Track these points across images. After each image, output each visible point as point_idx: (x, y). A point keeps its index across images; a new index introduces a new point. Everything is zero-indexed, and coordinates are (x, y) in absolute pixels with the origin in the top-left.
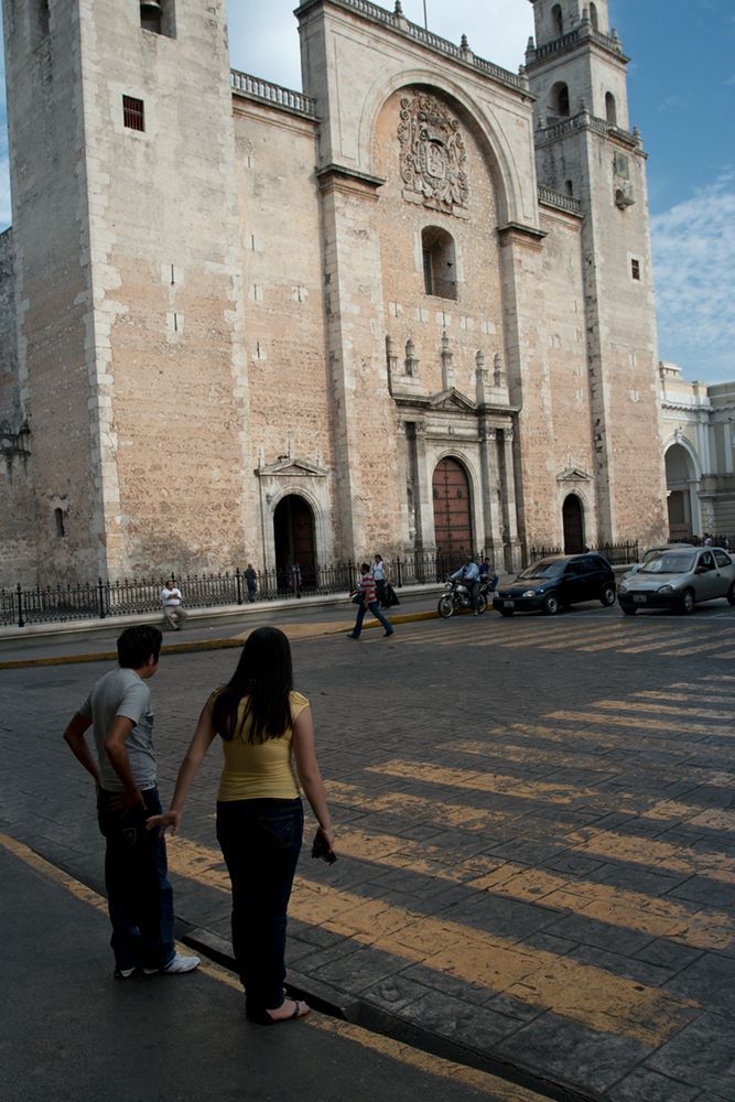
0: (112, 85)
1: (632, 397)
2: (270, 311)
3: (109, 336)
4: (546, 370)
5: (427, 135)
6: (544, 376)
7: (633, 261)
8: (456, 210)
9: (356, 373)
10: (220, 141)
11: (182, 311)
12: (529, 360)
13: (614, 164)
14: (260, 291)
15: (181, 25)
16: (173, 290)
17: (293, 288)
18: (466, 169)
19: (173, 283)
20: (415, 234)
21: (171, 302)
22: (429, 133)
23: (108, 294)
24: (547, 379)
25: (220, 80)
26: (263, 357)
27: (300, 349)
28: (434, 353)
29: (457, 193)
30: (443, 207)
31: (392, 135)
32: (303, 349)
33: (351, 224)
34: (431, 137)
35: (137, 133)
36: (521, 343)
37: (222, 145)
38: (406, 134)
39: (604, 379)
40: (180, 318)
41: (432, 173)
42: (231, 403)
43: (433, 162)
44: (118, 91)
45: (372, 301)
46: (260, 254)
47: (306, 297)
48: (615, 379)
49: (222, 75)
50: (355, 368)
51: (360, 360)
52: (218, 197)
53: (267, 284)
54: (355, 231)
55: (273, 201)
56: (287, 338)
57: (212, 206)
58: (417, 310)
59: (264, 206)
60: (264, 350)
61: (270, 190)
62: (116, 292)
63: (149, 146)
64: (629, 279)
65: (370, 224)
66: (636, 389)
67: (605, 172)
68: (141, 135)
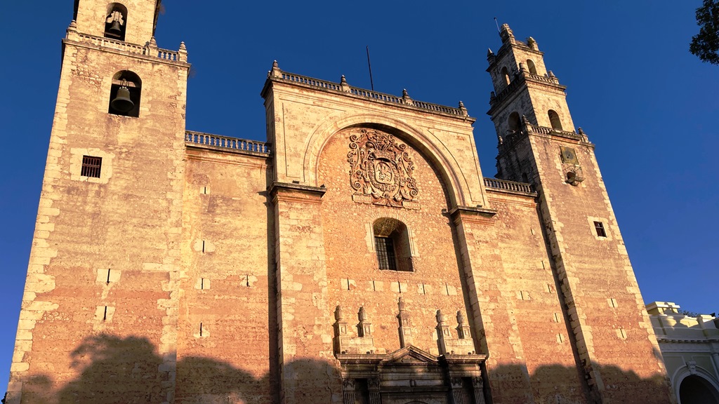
0: (73, 151)
1: (619, 335)
2: (216, 297)
3: (33, 331)
4: (512, 319)
5: (375, 157)
6: (511, 325)
7: (596, 223)
8: (405, 203)
9: (296, 340)
10: (170, 176)
11: (114, 303)
12: (491, 313)
13: (561, 156)
14: (207, 282)
15: (144, 108)
16: (107, 288)
17: (241, 277)
18: (414, 175)
19: (108, 282)
20: (367, 225)
21: (103, 297)
22: (376, 155)
23: (39, 297)
24: (515, 328)
25: (175, 138)
26: (206, 334)
27: (244, 325)
28: (390, 317)
29: (406, 192)
30: (394, 204)
31: (343, 160)
32: (249, 324)
33: (294, 223)
34: (378, 157)
35: (92, 179)
36: (479, 299)
37: (172, 180)
38: (355, 158)
39: (582, 322)
40: (111, 310)
41: (381, 181)
42: (155, 377)
43: (383, 174)
44: (79, 153)
45: (315, 279)
46: (210, 254)
47: (255, 283)
48: (593, 321)
49: (177, 135)
50: (295, 335)
51: (302, 328)
52: (163, 215)
53: (215, 276)
54: (299, 228)
55: (226, 214)
56: (232, 317)
57: (156, 222)
58: (371, 282)
59: (217, 219)
60: (206, 329)
61: (223, 208)
62: (48, 294)
63: (102, 186)
64: (594, 237)
65: (314, 222)
66: (622, 328)
67: (553, 161)
68: (96, 180)
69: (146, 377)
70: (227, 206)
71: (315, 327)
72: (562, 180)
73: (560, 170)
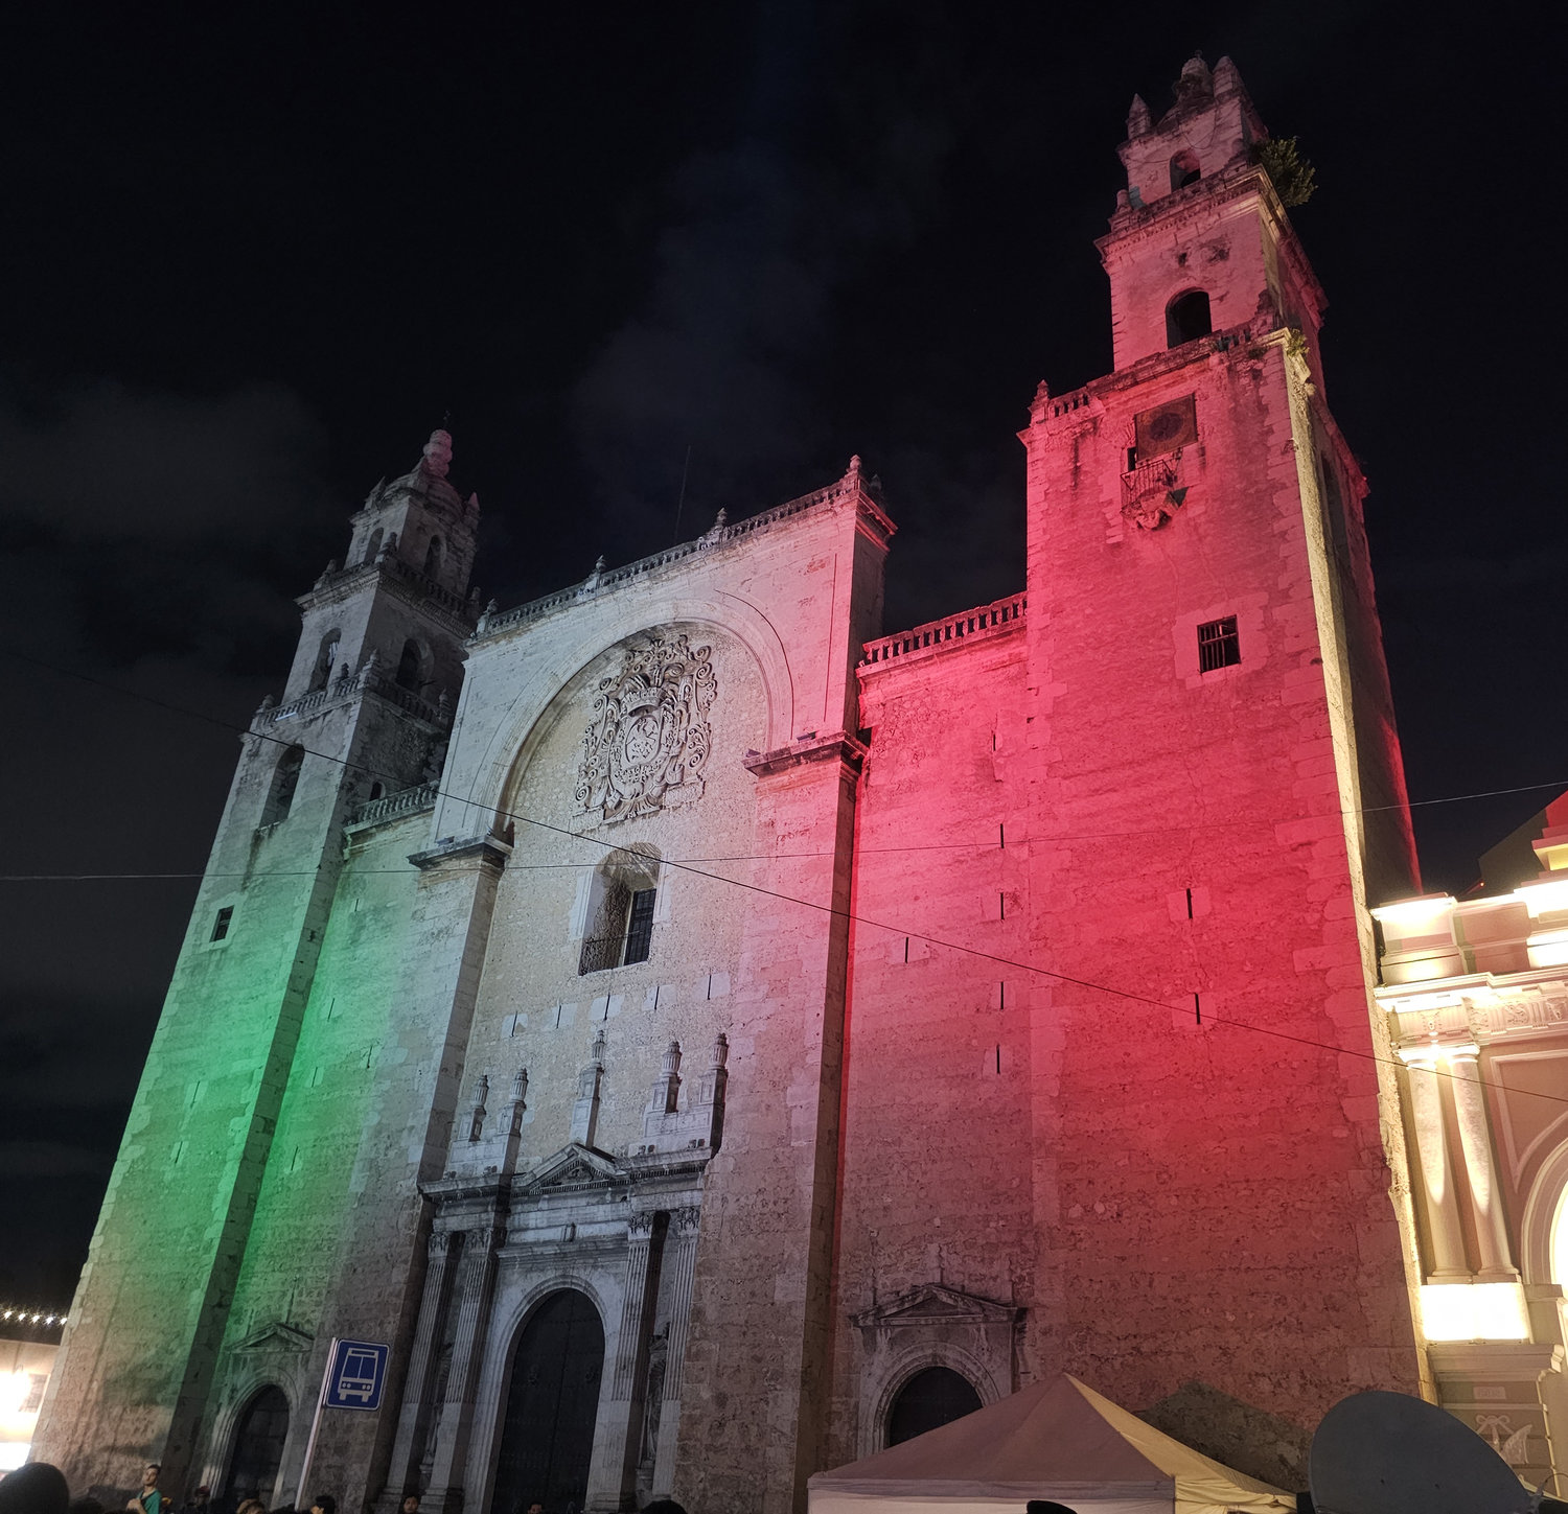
0: (213, 906)
2: (324, 1098)
3: (117, 1189)
5: (627, 711)
7: (1206, 629)
9: (372, 1164)
11: (191, 1135)
14: (321, 1071)
15: (296, 800)
16: (190, 1112)
17: (363, 1052)
19: (193, 1103)
20: (581, 880)
21: (183, 1128)
22: (629, 705)
23: (133, 1139)
26: (298, 1166)
30: (645, 808)
33: (429, 926)
34: (630, 710)
35: (216, 946)
39: (1040, 998)
41: (629, 764)
42: (198, 1250)
43: (640, 744)
44: (216, 909)
45: (430, 1030)
46: (335, 1021)
47: (377, 1058)
50: (373, 1155)
51: (386, 1139)
52: (271, 975)
54: (433, 934)
55: (371, 940)
56: (334, 1131)
57: (261, 989)
58: (555, 1010)
59: (358, 952)
60: (300, 1158)
61: (371, 929)
62: (141, 1134)
63: (224, 951)
64: (1182, 683)
65: (460, 912)
66: (1205, 989)
67: (1095, 483)
68: (220, 944)
69: (191, 1249)
70: (376, 921)
71: (405, 1133)
72: (1109, 532)
73: (1110, 502)
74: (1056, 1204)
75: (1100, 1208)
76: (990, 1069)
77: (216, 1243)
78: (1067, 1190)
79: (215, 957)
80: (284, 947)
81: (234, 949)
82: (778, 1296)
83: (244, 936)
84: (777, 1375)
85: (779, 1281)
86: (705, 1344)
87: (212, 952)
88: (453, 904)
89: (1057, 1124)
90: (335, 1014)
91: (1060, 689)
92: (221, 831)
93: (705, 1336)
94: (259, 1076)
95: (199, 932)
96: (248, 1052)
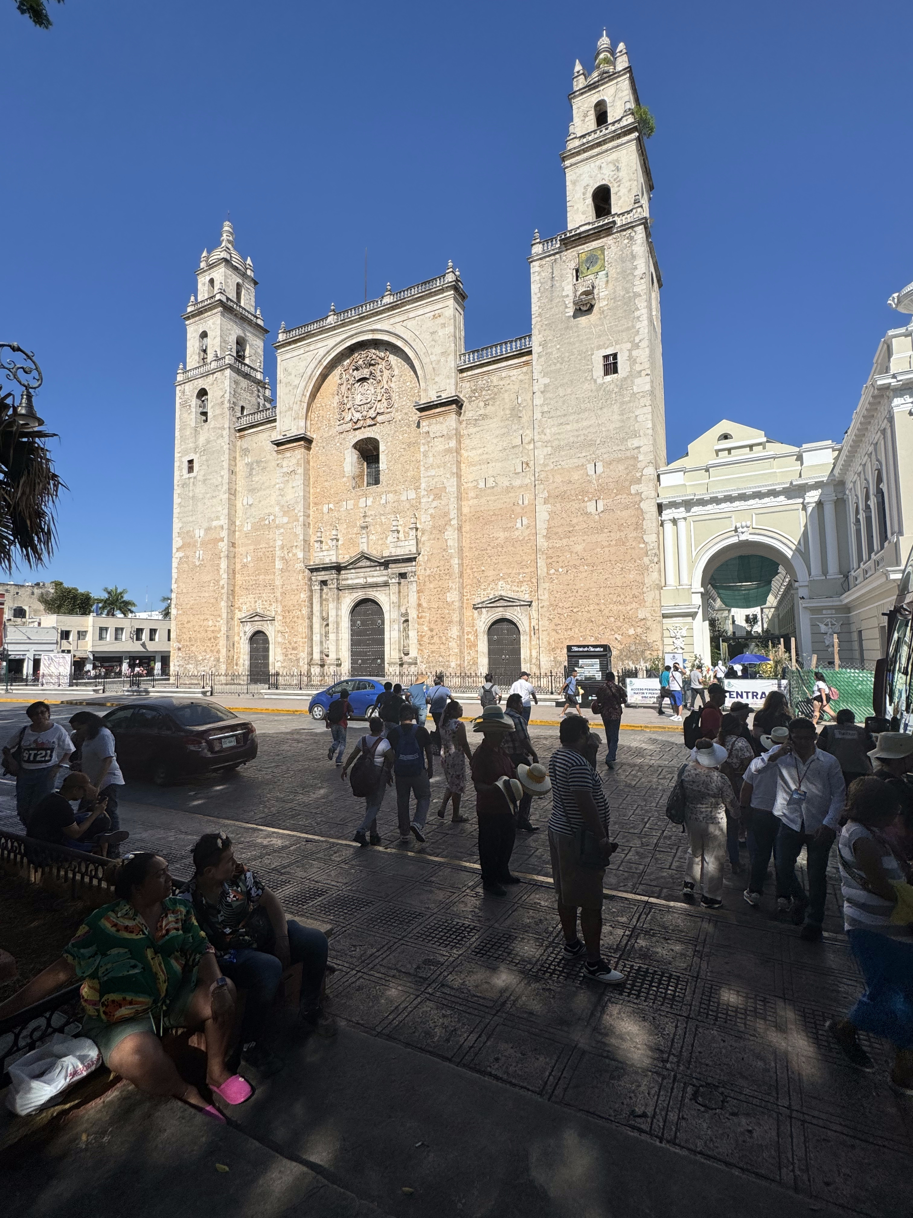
0: (183, 459)
1: (591, 510)
2: (254, 534)
3: (177, 567)
4: (454, 514)
7: (604, 358)
8: (379, 418)
9: (283, 558)
11: (202, 548)
12: (433, 511)
13: (577, 270)
14: (249, 525)
15: (210, 413)
17: (266, 518)
19: (200, 537)
20: (346, 452)
23: (177, 550)
24: (453, 521)
25: (225, 428)
26: (249, 559)
27: (267, 550)
28: (356, 529)
30: (370, 422)
31: (333, 396)
32: (270, 549)
33: (286, 469)
34: (357, 379)
40: (201, 552)
41: (361, 403)
45: (296, 511)
46: (250, 505)
47: (273, 520)
49: (226, 425)
50: (282, 555)
51: (286, 550)
52: (219, 488)
53: (253, 520)
54: (288, 473)
55: (258, 474)
56: (261, 546)
57: (217, 493)
58: (345, 503)
59: (253, 479)
60: (249, 556)
61: (257, 469)
62: (180, 548)
63: (195, 478)
64: (595, 381)
65: (298, 464)
66: (599, 498)
67: (561, 286)
68: (191, 475)
70: (259, 466)
71: (293, 547)
72: (567, 310)
73: (567, 296)
74: (545, 570)
75: (560, 570)
76: (519, 525)
77: (226, 586)
78: (549, 566)
79: (192, 480)
80: (222, 477)
81: (199, 478)
82: (448, 599)
83: (202, 473)
84: (450, 622)
85: (448, 594)
86: (424, 614)
87: (189, 478)
88: (294, 461)
89: (546, 544)
90: (250, 503)
91: (547, 380)
92: (177, 427)
93: (423, 612)
94: (226, 527)
95: (181, 470)
96: (218, 518)
